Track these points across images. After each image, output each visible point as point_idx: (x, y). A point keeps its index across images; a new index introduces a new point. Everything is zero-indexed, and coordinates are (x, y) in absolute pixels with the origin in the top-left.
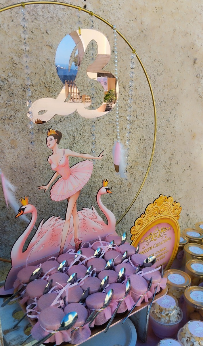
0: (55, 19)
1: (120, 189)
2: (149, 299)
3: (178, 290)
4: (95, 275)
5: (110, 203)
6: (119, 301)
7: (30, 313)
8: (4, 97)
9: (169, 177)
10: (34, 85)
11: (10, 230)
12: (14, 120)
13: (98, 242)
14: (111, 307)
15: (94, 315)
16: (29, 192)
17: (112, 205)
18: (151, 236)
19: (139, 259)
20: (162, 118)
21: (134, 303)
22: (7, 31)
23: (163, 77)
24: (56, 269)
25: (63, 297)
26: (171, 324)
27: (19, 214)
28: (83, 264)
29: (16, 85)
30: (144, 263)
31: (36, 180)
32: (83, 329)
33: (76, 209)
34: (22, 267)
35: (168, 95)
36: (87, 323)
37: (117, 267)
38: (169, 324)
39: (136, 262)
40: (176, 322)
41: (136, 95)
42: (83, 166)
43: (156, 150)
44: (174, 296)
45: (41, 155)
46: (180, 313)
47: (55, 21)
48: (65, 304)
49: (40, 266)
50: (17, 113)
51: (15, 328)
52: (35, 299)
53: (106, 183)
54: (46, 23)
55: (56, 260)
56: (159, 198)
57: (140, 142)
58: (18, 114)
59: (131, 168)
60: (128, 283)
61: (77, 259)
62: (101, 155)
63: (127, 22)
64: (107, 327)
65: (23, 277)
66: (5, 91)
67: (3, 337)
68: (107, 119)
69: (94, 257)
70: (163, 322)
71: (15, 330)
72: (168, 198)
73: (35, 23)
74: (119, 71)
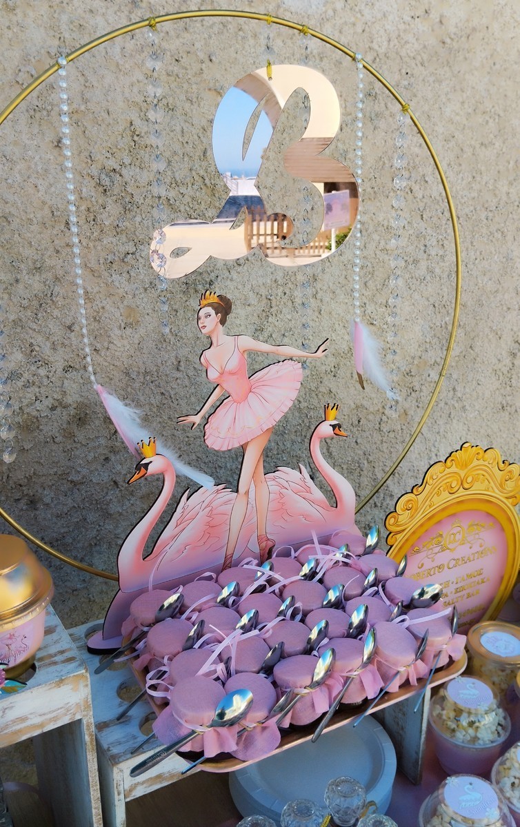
0: (229, 26)
1: (380, 424)
2: (419, 680)
3: (503, 671)
4: (299, 617)
5: (353, 459)
6: (347, 677)
7: (154, 687)
8: (112, 212)
9: (508, 398)
10: (179, 181)
11: (120, 511)
12: (133, 262)
13: (313, 545)
14: (330, 688)
15: (289, 701)
16: (164, 427)
17: (358, 463)
18: (440, 539)
19: (402, 590)
20: (491, 253)
21: (382, 684)
22: (121, 62)
23: (495, 151)
24: (213, 598)
25: (225, 657)
26: (479, 745)
27: (136, 476)
28: (273, 592)
29: (138, 185)
30: (412, 599)
31: (179, 400)
32: (264, 729)
33: (262, 470)
34: (142, 591)
35: (508, 194)
36: (274, 716)
37: (349, 605)
38: (474, 744)
39: (396, 595)
40: (492, 742)
41: (423, 197)
42: (280, 374)
43: (473, 331)
44: (494, 683)
45: (193, 342)
46: (503, 722)
47: (231, 31)
48: (228, 673)
49: (180, 590)
50: (142, 247)
51: (122, 718)
52: (165, 660)
53: (332, 413)
54: (210, 37)
55: (214, 580)
56: (461, 450)
57: (434, 310)
58: (143, 249)
59: (407, 374)
60: (371, 639)
61: (262, 581)
62: (322, 348)
63: (404, 23)
64: (318, 729)
65: (143, 611)
66: (114, 198)
67: (96, 735)
68: (350, 258)
69: (299, 577)
70: (461, 741)
71: (120, 723)
72: (485, 451)
73: (184, 38)
74: (383, 142)
